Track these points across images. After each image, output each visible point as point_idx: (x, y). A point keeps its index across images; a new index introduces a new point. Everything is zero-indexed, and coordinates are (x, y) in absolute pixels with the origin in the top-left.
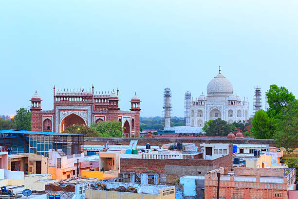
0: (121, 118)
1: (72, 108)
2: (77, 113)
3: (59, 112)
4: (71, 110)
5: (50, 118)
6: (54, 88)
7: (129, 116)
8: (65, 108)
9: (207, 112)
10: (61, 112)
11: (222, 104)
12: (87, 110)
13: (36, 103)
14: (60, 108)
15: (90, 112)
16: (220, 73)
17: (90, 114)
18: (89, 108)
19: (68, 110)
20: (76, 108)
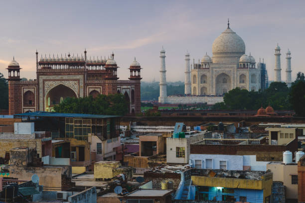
0: (119, 89)
1: (59, 77)
2: (66, 84)
3: (44, 83)
4: (58, 80)
5: (32, 90)
6: (37, 53)
7: (129, 87)
8: (51, 77)
9: (212, 77)
10: (46, 83)
11: (231, 67)
12: (78, 80)
13: (14, 72)
14: (44, 77)
15: (82, 81)
16: (229, 28)
17: (82, 85)
18: (80, 77)
19: (54, 80)
20: (65, 77)
